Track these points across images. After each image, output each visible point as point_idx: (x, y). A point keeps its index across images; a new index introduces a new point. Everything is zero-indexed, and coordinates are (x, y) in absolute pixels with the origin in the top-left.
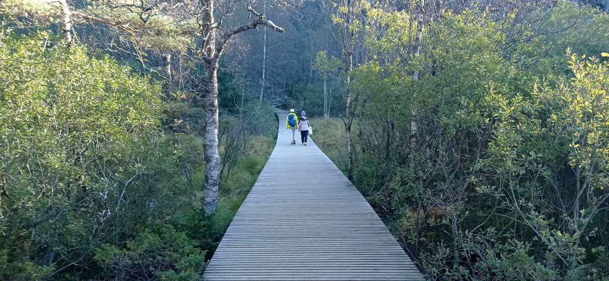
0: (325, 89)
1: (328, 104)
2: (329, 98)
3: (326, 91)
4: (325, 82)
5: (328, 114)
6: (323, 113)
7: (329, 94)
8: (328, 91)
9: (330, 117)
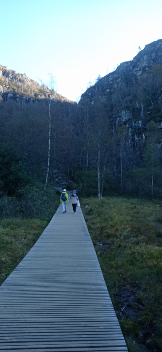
0: (99, 174)
1: (101, 186)
2: (101, 181)
3: (100, 176)
4: (98, 169)
5: (101, 194)
6: (97, 193)
7: (101, 178)
8: (101, 175)
9: (103, 196)
